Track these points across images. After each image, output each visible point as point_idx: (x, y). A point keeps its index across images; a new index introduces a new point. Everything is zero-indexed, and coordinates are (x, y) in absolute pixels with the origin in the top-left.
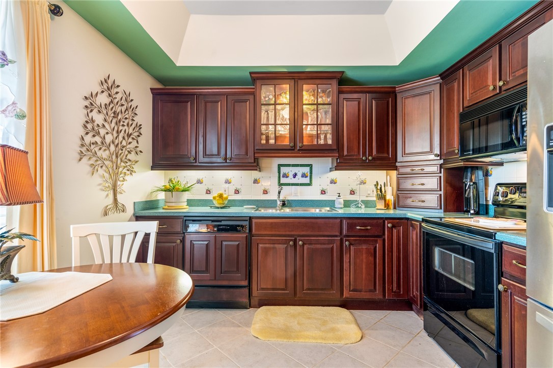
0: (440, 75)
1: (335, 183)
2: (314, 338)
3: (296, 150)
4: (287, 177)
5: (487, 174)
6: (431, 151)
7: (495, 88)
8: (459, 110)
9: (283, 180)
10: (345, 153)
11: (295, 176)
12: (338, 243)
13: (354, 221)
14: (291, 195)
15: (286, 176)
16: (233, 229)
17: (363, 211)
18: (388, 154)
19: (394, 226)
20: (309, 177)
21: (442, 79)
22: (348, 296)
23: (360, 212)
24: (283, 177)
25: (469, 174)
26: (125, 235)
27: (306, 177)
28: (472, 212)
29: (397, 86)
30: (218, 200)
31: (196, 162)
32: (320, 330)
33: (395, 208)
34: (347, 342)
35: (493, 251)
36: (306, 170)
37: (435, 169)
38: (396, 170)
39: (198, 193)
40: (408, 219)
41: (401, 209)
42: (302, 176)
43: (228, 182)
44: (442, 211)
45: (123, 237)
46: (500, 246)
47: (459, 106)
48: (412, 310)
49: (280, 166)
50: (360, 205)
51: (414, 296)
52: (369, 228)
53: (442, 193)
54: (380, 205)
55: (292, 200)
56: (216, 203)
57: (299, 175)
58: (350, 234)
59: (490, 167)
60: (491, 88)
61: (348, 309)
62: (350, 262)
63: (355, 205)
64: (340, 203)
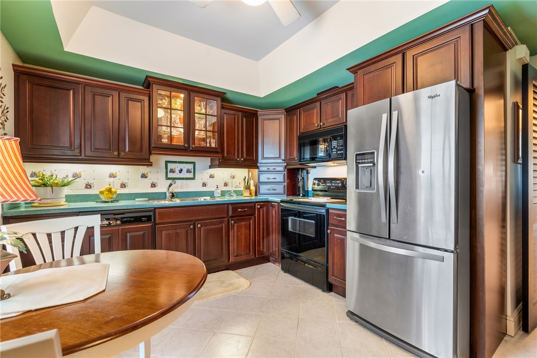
0: (285, 109)
1: (213, 177)
2: (221, 293)
3: (189, 150)
4: (174, 172)
5: (308, 173)
6: (280, 157)
7: (318, 126)
8: (297, 134)
9: (170, 175)
10: (226, 155)
11: (181, 171)
12: (226, 223)
13: (236, 205)
14: (178, 187)
15: (172, 171)
16: (138, 220)
17: (235, 198)
18: (253, 157)
19: (261, 207)
20: (193, 172)
21: (286, 111)
22: (233, 260)
23: (232, 199)
24: (170, 172)
25: (300, 172)
26: (64, 231)
27: (191, 172)
28: (301, 195)
29: (259, 110)
30: (107, 194)
31: (81, 155)
32: (223, 287)
33: (256, 195)
34: (243, 289)
35: (325, 214)
36: (191, 166)
37: (282, 169)
38: (258, 168)
39: (77, 189)
40: (268, 202)
41: (261, 195)
42: (187, 172)
43: (112, 176)
44: (286, 195)
45: (63, 233)
46: (328, 210)
47: (297, 132)
48: (269, 261)
49: (167, 162)
50: (232, 194)
51: (273, 251)
52: (246, 209)
53: (286, 184)
54: (247, 194)
55: (178, 192)
56: (103, 198)
57: (184, 171)
58: (235, 215)
59: (309, 169)
60: (316, 125)
61: (233, 270)
62: (234, 235)
63: (229, 194)
64: (218, 193)
